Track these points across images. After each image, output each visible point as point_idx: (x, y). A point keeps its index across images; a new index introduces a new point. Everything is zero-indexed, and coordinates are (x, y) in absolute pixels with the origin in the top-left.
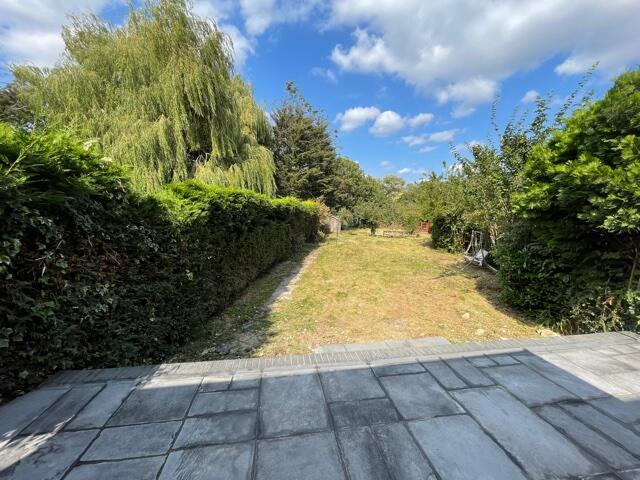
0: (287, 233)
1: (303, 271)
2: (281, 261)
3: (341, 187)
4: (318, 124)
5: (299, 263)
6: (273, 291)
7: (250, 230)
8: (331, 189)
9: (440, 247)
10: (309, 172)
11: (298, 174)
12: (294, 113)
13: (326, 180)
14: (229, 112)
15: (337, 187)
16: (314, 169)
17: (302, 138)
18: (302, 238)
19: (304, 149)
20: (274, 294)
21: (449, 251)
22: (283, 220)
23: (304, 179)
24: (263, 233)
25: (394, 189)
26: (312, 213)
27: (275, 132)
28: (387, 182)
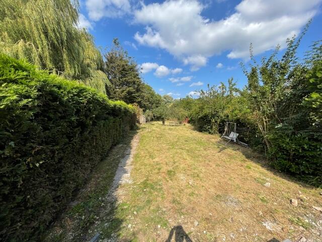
0: (120, 125)
1: (133, 152)
2: (115, 145)
3: (145, 98)
4: (132, 64)
5: (128, 145)
6: (113, 174)
7: (94, 124)
8: (140, 100)
9: (205, 131)
10: (128, 89)
11: (121, 90)
12: (118, 56)
13: (137, 94)
14: (76, 45)
15: (143, 98)
16: (131, 88)
17: (123, 70)
18: (128, 128)
19: (124, 76)
20: (115, 178)
21: (210, 133)
22: (117, 116)
23: (124, 93)
24: (104, 126)
25: (168, 102)
26: (133, 112)
27: (107, 65)
28: (165, 98)
